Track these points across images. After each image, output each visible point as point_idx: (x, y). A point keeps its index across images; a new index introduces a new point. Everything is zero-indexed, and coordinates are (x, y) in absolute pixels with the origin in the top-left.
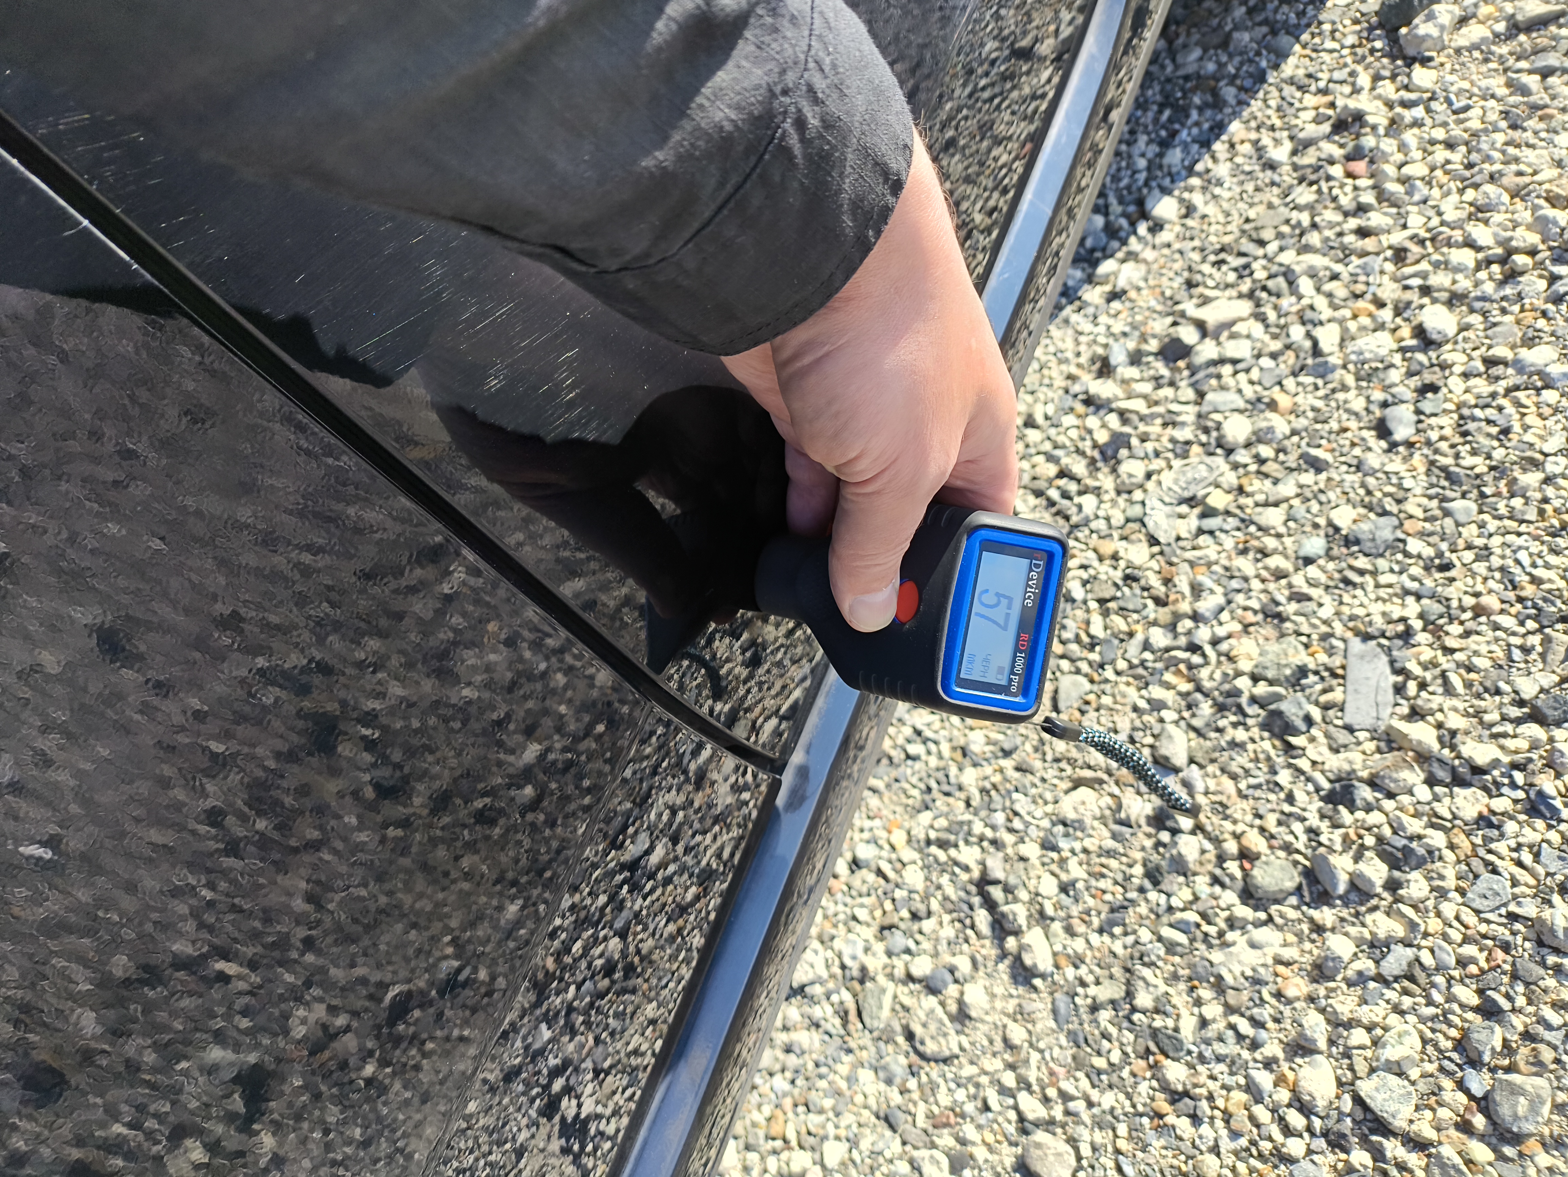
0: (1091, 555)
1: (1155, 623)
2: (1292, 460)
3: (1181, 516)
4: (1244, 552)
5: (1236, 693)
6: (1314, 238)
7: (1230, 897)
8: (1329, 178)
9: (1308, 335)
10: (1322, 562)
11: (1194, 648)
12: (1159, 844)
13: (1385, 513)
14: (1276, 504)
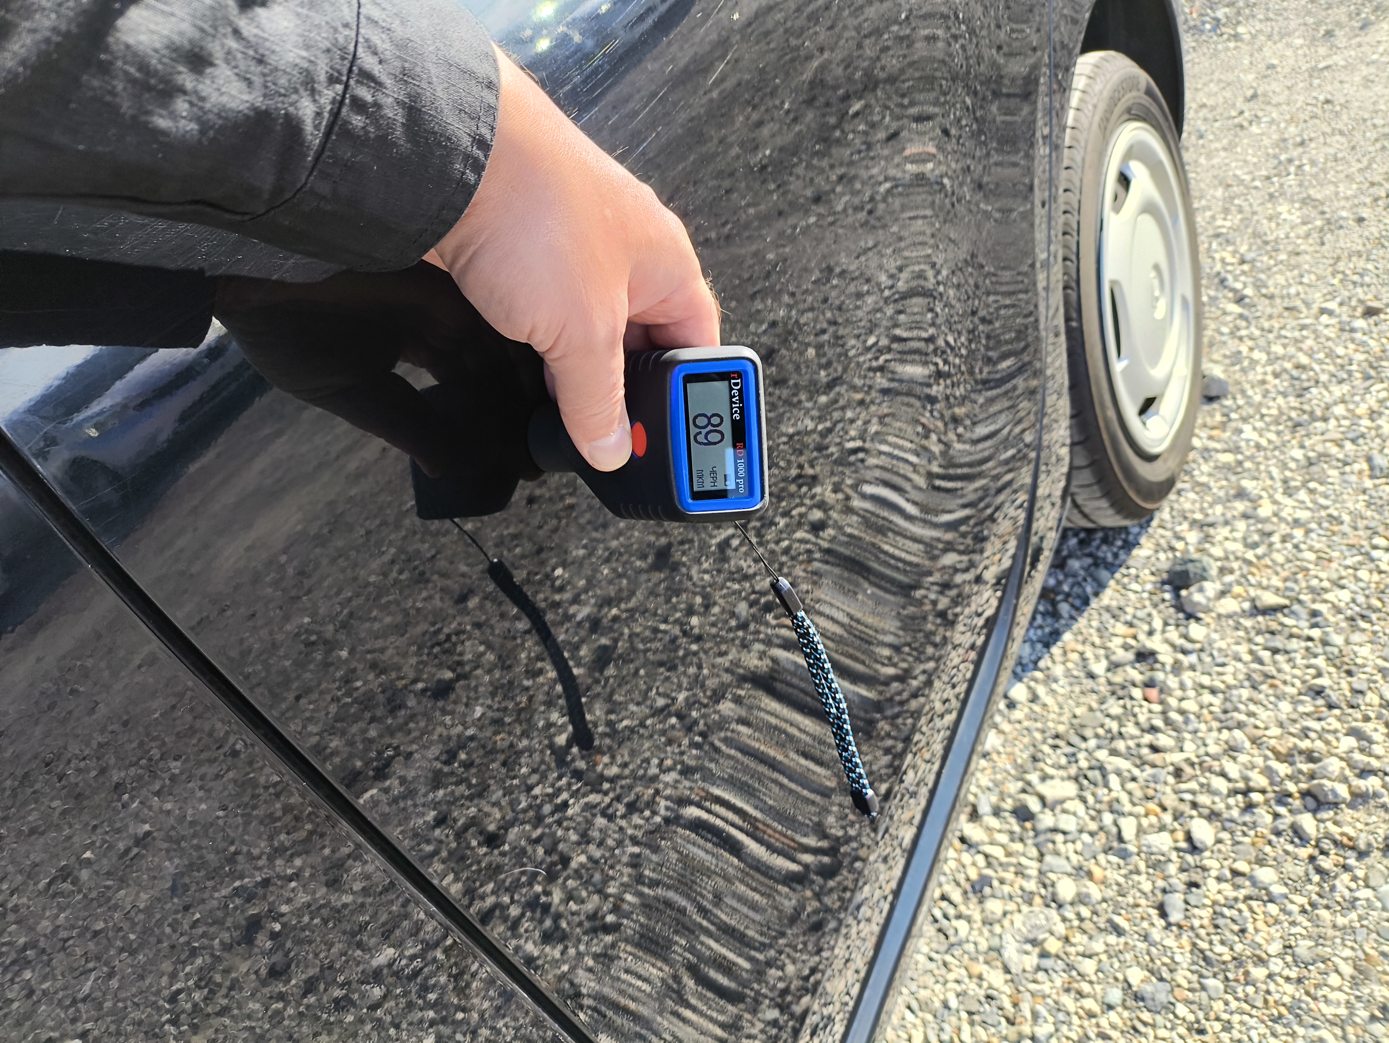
0: (963, 972)
2: (1102, 922)
3: (1027, 953)
4: (1068, 990)
6: (1120, 745)
8: (1132, 698)
9: (1116, 824)
10: (1120, 1009)
13: (1162, 979)
14: (1090, 957)
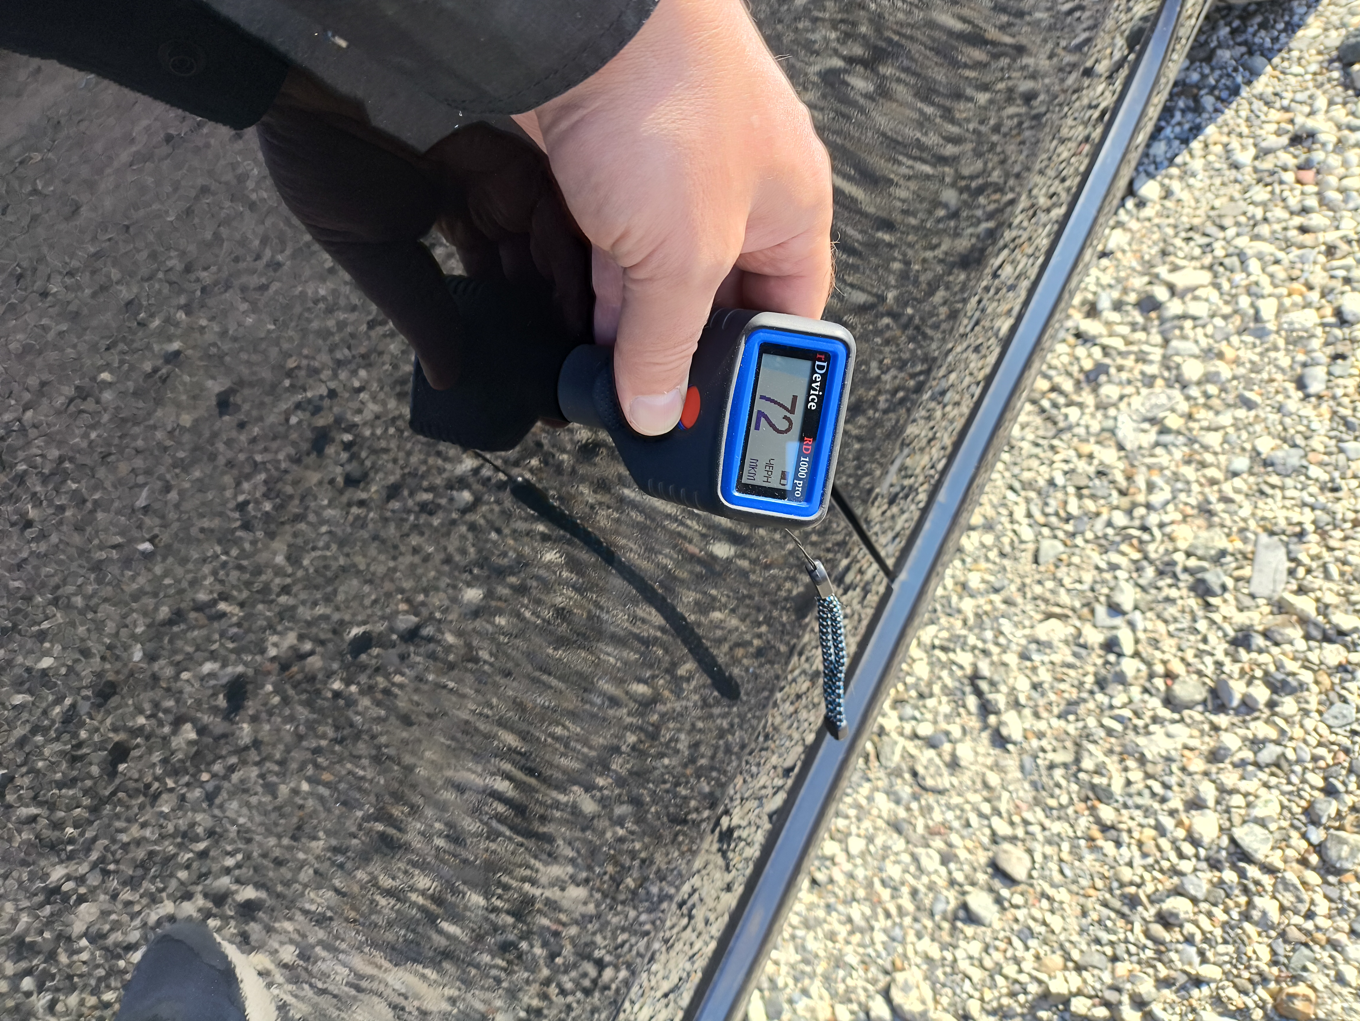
0: (1072, 453)
1: (1117, 508)
2: (1231, 398)
3: (1144, 431)
4: (1188, 462)
5: (1173, 563)
6: (1264, 230)
7: (1155, 703)
8: (1281, 182)
9: (1253, 305)
10: (1245, 476)
11: (1145, 529)
12: (1107, 662)
13: (1295, 446)
14: (1216, 429)
